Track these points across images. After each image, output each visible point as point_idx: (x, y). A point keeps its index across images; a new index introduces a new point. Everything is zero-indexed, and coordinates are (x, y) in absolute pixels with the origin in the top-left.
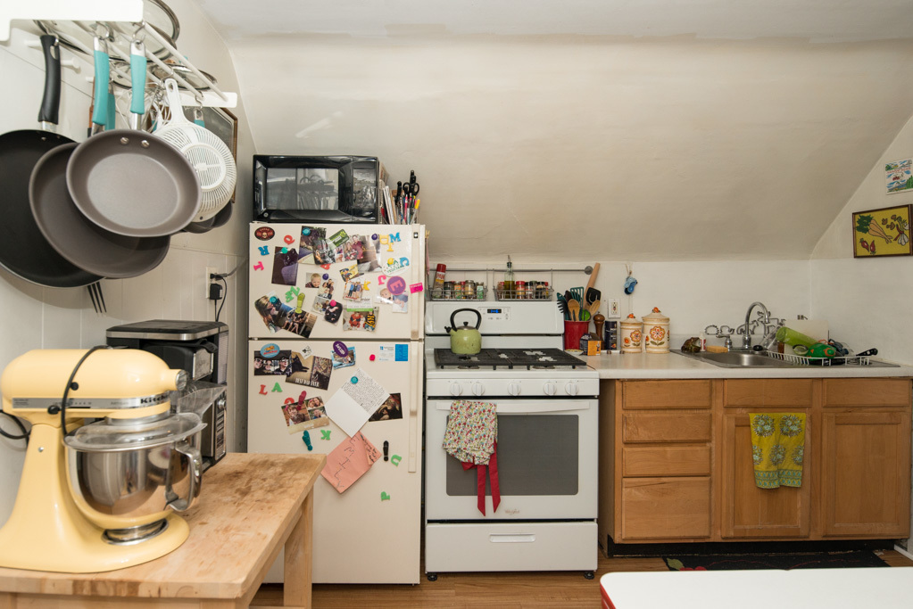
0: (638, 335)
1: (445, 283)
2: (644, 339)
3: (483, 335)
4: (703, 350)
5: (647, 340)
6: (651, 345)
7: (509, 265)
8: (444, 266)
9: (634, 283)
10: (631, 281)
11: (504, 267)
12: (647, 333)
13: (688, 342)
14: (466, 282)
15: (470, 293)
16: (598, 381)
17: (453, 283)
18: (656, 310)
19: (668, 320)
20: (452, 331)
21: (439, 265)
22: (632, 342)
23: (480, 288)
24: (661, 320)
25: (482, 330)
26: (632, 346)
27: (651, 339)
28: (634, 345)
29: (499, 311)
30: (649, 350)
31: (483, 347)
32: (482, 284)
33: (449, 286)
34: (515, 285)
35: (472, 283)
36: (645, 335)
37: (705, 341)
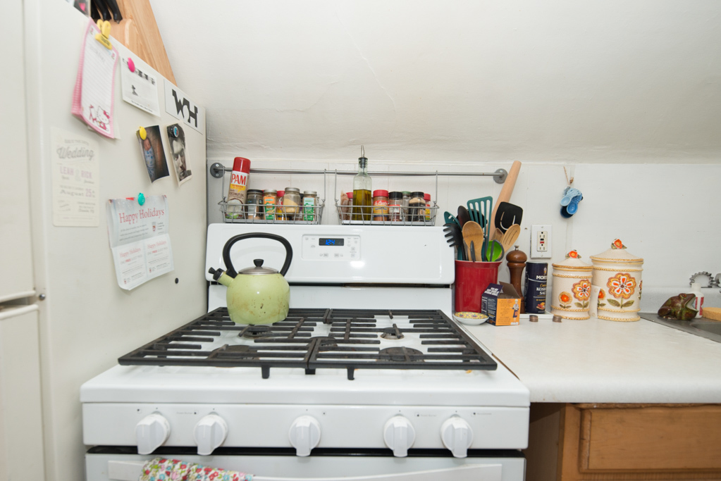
0: (585, 288)
1: (249, 192)
2: (597, 294)
3: (291, 284)
4: (698, 316)
5: (601, 295)
6: (608, 306)
7: (363, 162)
8: (247, 163)
9: (577, 199)
10: (572, 194)
11: (356, 167)
12: (602, 285)
13: (672, 301)
14: (287, 191)
15: (291, 210)
16: (526, 412)
17: (262, 193)
18: (618, 244)
19: (640, 262)
20: (224, 277)
21: (237, 161)
22: (575, 301)
23: (309, 202)
24: (630, 262)
25: (294, 275)
26: (574, 307)
27: (608, 296)
28: (579, 305)
29: (339, 242)
30: (602, 314)
31: (290, 307)
32: (314, 195)
33: (254, 196)
34: (369, 197)
35: (297, 192)
36: (598, 289)
37: (702, 299)
